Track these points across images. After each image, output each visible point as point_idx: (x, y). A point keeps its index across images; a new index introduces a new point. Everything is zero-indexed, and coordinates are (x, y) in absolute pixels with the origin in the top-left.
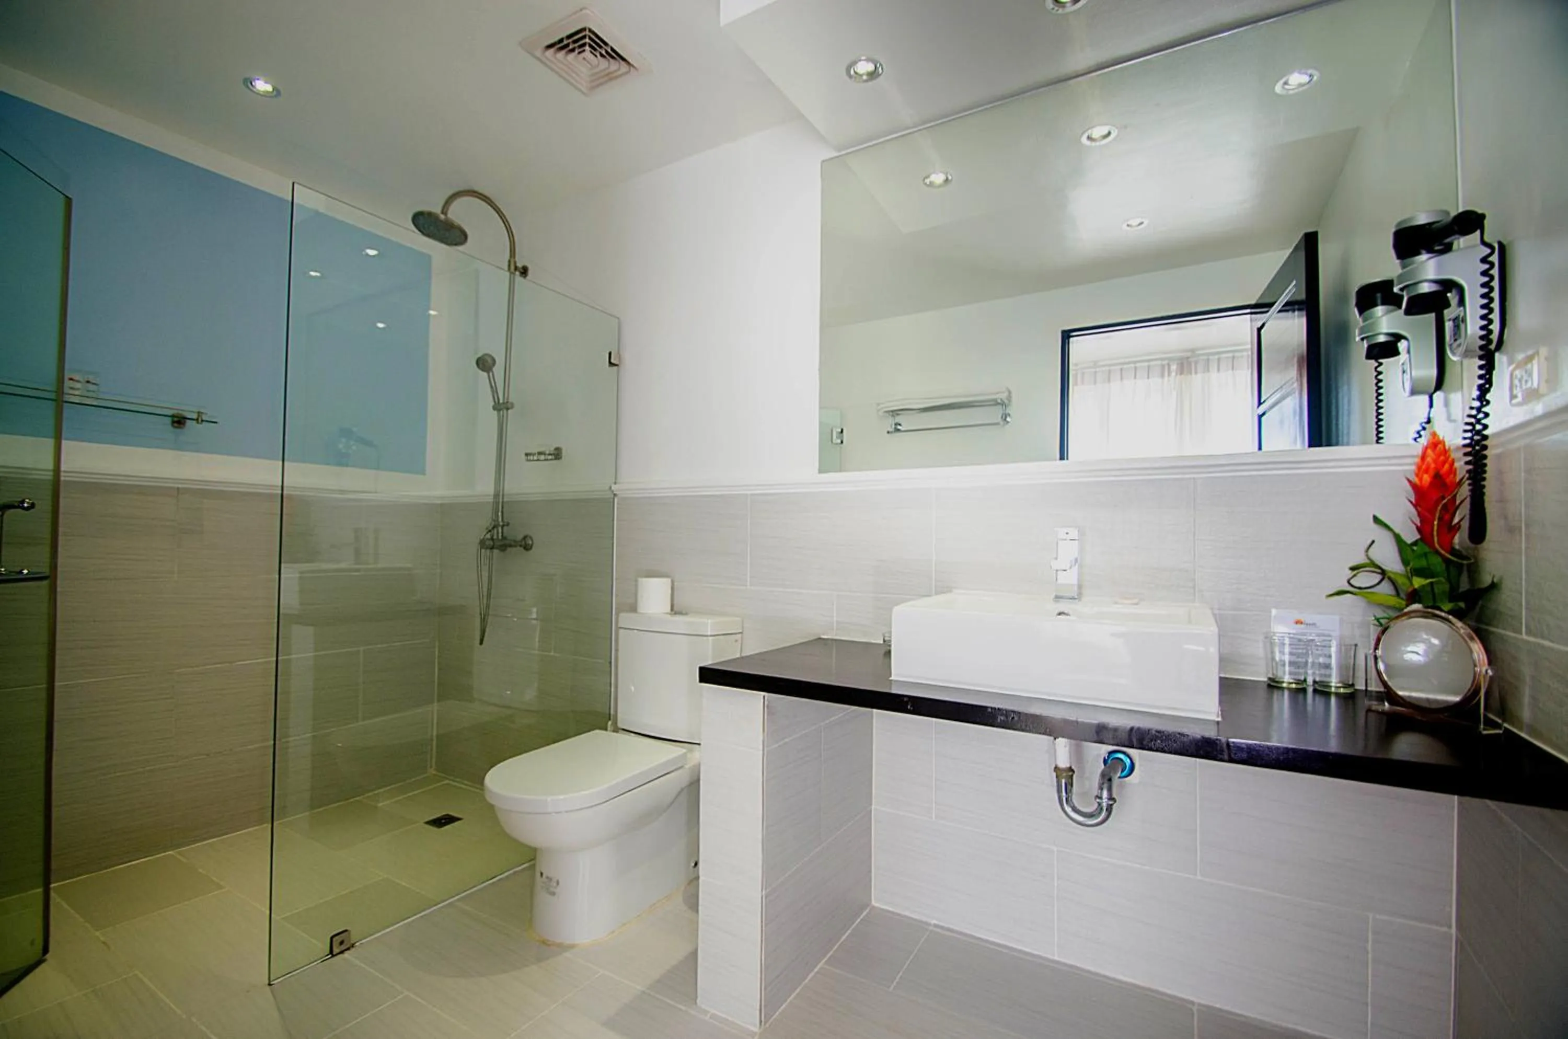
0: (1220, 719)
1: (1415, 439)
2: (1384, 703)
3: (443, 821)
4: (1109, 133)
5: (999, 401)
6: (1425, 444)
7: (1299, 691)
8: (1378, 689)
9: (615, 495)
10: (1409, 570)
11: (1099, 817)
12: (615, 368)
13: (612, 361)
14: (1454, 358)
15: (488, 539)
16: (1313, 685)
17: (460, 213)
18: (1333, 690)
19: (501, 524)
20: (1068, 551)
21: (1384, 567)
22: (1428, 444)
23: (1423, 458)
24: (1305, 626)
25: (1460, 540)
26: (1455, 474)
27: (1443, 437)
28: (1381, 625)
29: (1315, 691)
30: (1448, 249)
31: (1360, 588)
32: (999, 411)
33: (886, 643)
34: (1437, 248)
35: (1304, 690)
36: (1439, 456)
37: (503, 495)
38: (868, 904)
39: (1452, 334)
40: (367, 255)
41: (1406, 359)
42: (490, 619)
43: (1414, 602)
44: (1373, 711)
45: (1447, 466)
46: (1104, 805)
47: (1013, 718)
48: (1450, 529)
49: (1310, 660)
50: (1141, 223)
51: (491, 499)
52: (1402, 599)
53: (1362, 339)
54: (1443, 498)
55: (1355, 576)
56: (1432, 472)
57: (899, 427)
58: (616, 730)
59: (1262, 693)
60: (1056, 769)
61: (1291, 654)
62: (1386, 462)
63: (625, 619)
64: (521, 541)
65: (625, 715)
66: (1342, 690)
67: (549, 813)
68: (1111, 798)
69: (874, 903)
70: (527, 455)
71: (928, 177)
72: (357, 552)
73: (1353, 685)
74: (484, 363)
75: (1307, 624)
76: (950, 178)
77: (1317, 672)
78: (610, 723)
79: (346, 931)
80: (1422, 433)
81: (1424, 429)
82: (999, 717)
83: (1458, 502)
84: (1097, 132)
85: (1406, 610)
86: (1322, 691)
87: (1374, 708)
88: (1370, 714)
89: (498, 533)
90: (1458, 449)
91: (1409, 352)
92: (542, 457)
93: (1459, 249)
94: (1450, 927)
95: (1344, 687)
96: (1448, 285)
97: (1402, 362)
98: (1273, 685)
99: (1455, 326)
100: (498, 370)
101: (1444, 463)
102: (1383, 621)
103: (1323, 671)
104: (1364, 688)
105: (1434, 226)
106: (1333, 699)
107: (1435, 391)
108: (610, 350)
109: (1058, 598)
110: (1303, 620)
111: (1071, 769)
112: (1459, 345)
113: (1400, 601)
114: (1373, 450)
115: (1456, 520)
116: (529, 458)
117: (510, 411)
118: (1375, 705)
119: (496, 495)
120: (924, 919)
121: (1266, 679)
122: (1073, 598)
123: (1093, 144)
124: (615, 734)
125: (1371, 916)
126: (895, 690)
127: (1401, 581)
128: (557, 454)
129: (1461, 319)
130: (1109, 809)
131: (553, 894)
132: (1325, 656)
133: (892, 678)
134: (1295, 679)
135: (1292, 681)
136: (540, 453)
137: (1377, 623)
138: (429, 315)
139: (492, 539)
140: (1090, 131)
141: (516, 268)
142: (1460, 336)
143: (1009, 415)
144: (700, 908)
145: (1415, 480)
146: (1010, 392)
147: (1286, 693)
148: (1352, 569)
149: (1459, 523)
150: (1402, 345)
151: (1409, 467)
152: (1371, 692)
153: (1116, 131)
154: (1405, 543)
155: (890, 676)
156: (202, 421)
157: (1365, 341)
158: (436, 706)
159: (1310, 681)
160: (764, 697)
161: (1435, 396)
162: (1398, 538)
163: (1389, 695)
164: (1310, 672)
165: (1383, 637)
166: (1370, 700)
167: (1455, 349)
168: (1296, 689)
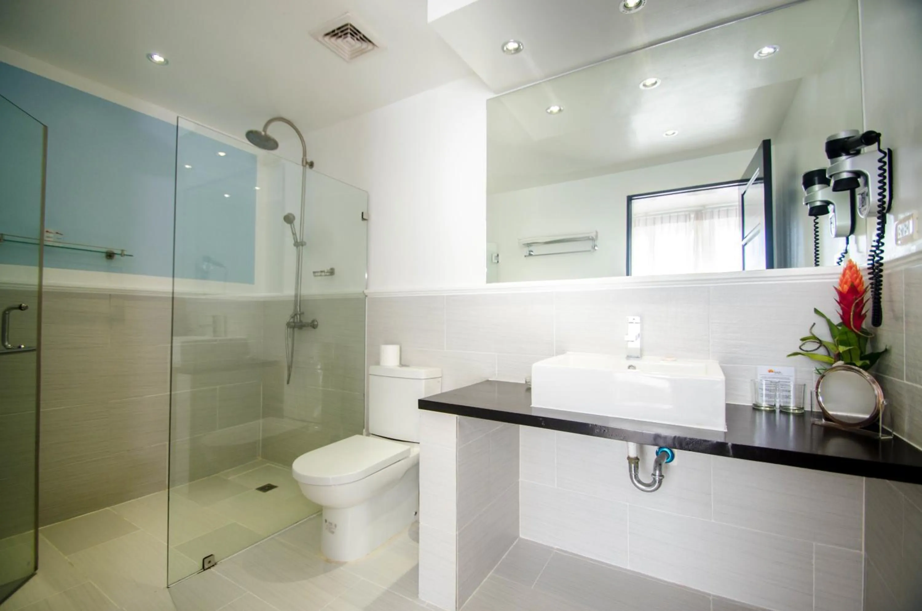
0: (726, 431)
1: (838, 263)
2: (822, 420)
3: (267, 488)
4: (656, 83)
5: (591, 238)
6: (845, 267)
7: (771, 412)
8: (819, 411)
9: (366, 296)
10: (836, 341)
11: (654, 486)
12: (365, 222)
13: (364, 217)
14: (862, 217)
15: (291, 322)
16: (780, 408)
17: (274, 131)
18: (791, 411)
19: (299, 313)
20: (634, 330)
21: (820, 338)
22: (846, 267)
23: (844, 274)
24: (775, 373)
25: (867, 324)
26: (863, 285)
27: (856, 263)
28: (820, 374)
29: (781, 412)
30: (858, 153)
31: (807, 351)
32: (590, 243)
33: (527, 383)
34: (852, 152)
35: (774, 412)
36: (853, 274)
37: (300, 296)
38: (517, 537)
39: (861, 202)
40: (220, 156)
41: (833, 216)
42: (293, 369)
43: (839, 360)
44: (816, 425)
45: (858, 280)
46: (657, 479)
47: (604, 431)
48: (860, 317)
49: (777, 394)
50: (674, 133)
51: (293, 299)
52: (832, 358)
53: (807, 204)
54: (856, 299)
55: (804, 344)
56: (849, 284)
57: (532, 253)
58: (368, 434)
59: (749, 412)
60: (629, 458)
61: (766, 390)
62: (821, 277)
63: (373, 369)
64: (311, 323)
65: (374, 425)
66: (797, 411)
67: (331, 486)
68: (661, 476)
69: (521, 536)
70: (314, 272)
71: (549, 108)
72: (215, 331)
73: (803, 408)
74: (289, 219)
75: (776, 372)
76: (562, 108)
77: (782, 400)
78: (364, 430)
79: (212, 555)
80: (842, 259)
81: (844, 257)
82: (596, 430)
83: (864, 301)
84: (649, 82)
85: (834, 365)
86: (785, 411)
87: (816, 422)
88: (814, 426)
89: (297, 318)
90: (864, 269)
91: (834, 211)
92: (323, 274)
93: (864, 153)
94: (861, 550)
95: (798, 410)
96: (858, 174)
97: (830, 217)
98: (756, 408)
99: (863, 198)
100: (297, 222)
101: (856, 278)
102: (820, 371)
103: (785, 400)
104: (810, 410)
105: (850, 139)
106: (791, 417)
107: (850, 235)
108: (362, 211)
109: (629, 357)
110: (773, 370)
111: (637, 459)
112: (865, 209)
113: (830, 359)
114: (813, 270)
115: (863, 312)
116: (315, 274)
117: (304, 247)
118: (817, 421)
119: (296, 296)
120: (551, 545)
121: (751, 405)
122: (638, 357)
123: (647, 88)
124: (368, 437)
125: (814, 544)
126: (534, 414)
127: (831, 347)
128: (332, 272)
129: (866, 194)
130: (660, 482)
131: (333, 532)
132: (786, 391)
133: (532, 406)
134: (769, 405)
135: (766, 406)
136: (322, 272)
137: (817, 372)
138: (256, 190)
139: (294, 322)
140: (644, 81)
141: (307, 163)
142: (866, 204)
143: (596, 246)
144: (420, 541)
145: (839, 288)
146: (597, 232)
147: (764, 413)
148: (803, 340)
149: (865, 313)
150: (830, 208)
151: (836, 281)
152: (814, 412)
153: (660, 81)
154: (833, 324)
155: (531, 404)
156: (124, 255)
157: (808, 205)
158: (261, 421)
159: (778, 405)
160: (457, 418)
161: (850, 237)
162: (829, 322)
163: (824, 414)
164: (778, 400)
165: (822, 381)
166: (814, 418)
167: (863, 211)
168: (769, 410)
